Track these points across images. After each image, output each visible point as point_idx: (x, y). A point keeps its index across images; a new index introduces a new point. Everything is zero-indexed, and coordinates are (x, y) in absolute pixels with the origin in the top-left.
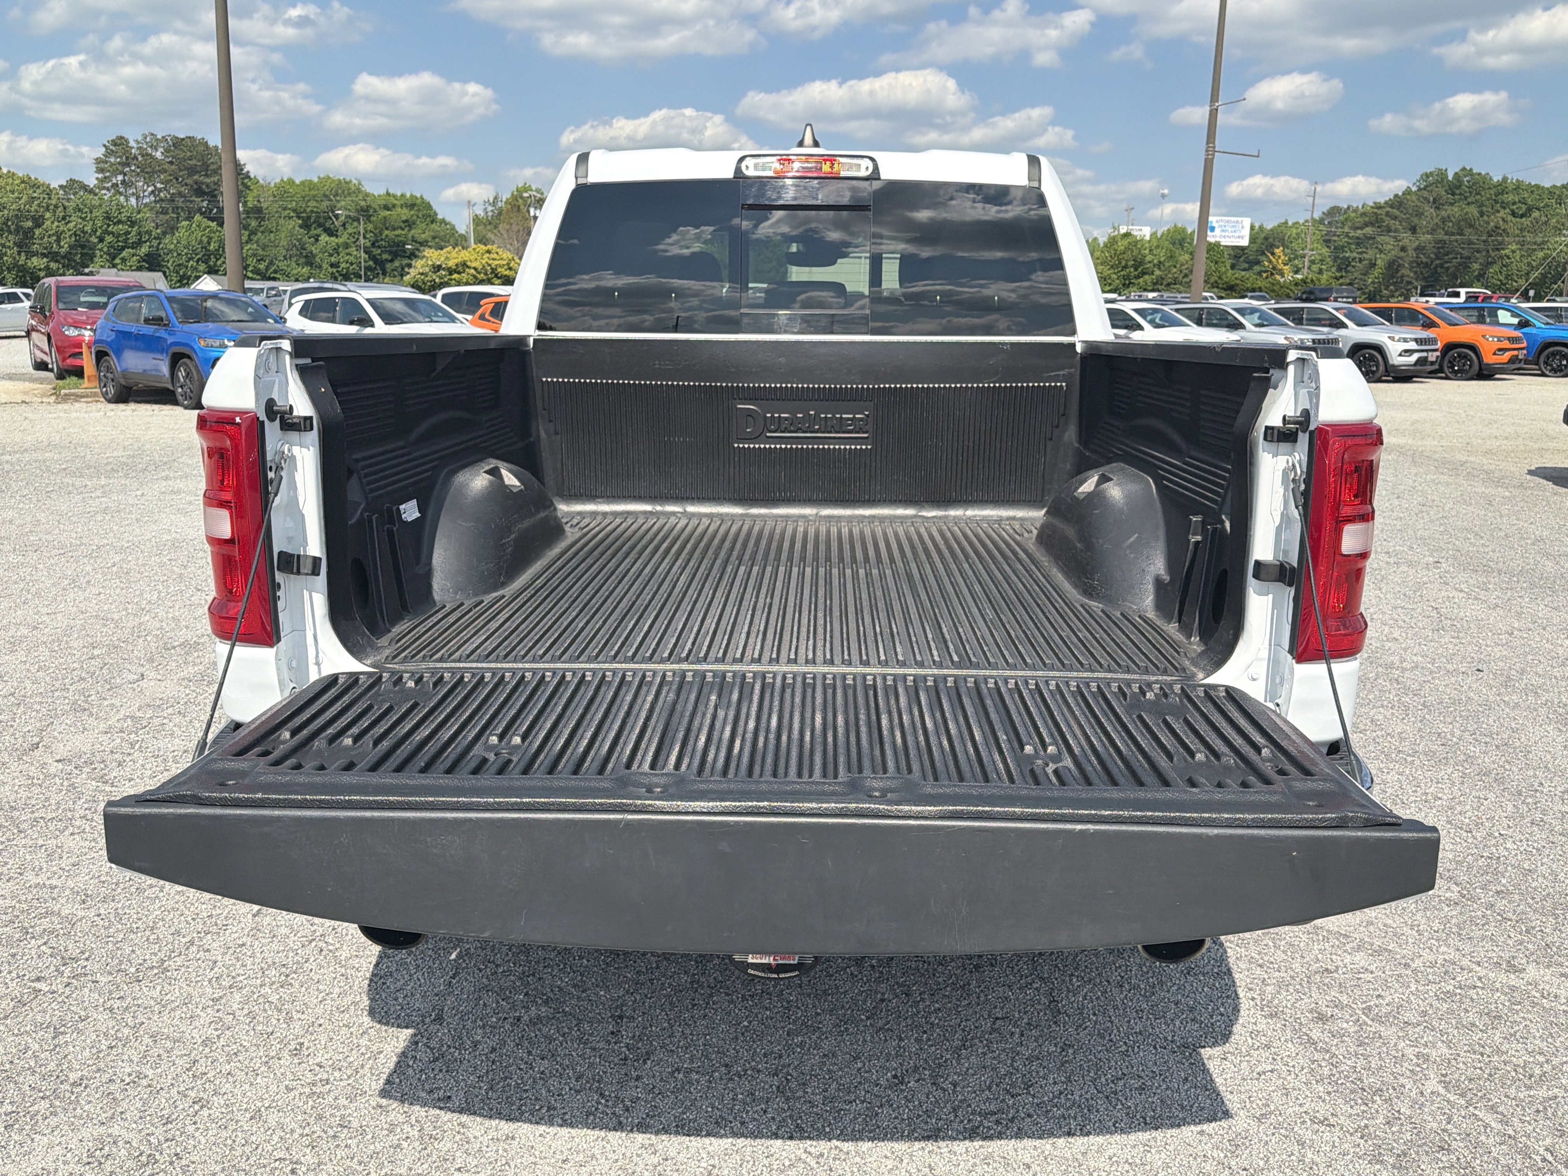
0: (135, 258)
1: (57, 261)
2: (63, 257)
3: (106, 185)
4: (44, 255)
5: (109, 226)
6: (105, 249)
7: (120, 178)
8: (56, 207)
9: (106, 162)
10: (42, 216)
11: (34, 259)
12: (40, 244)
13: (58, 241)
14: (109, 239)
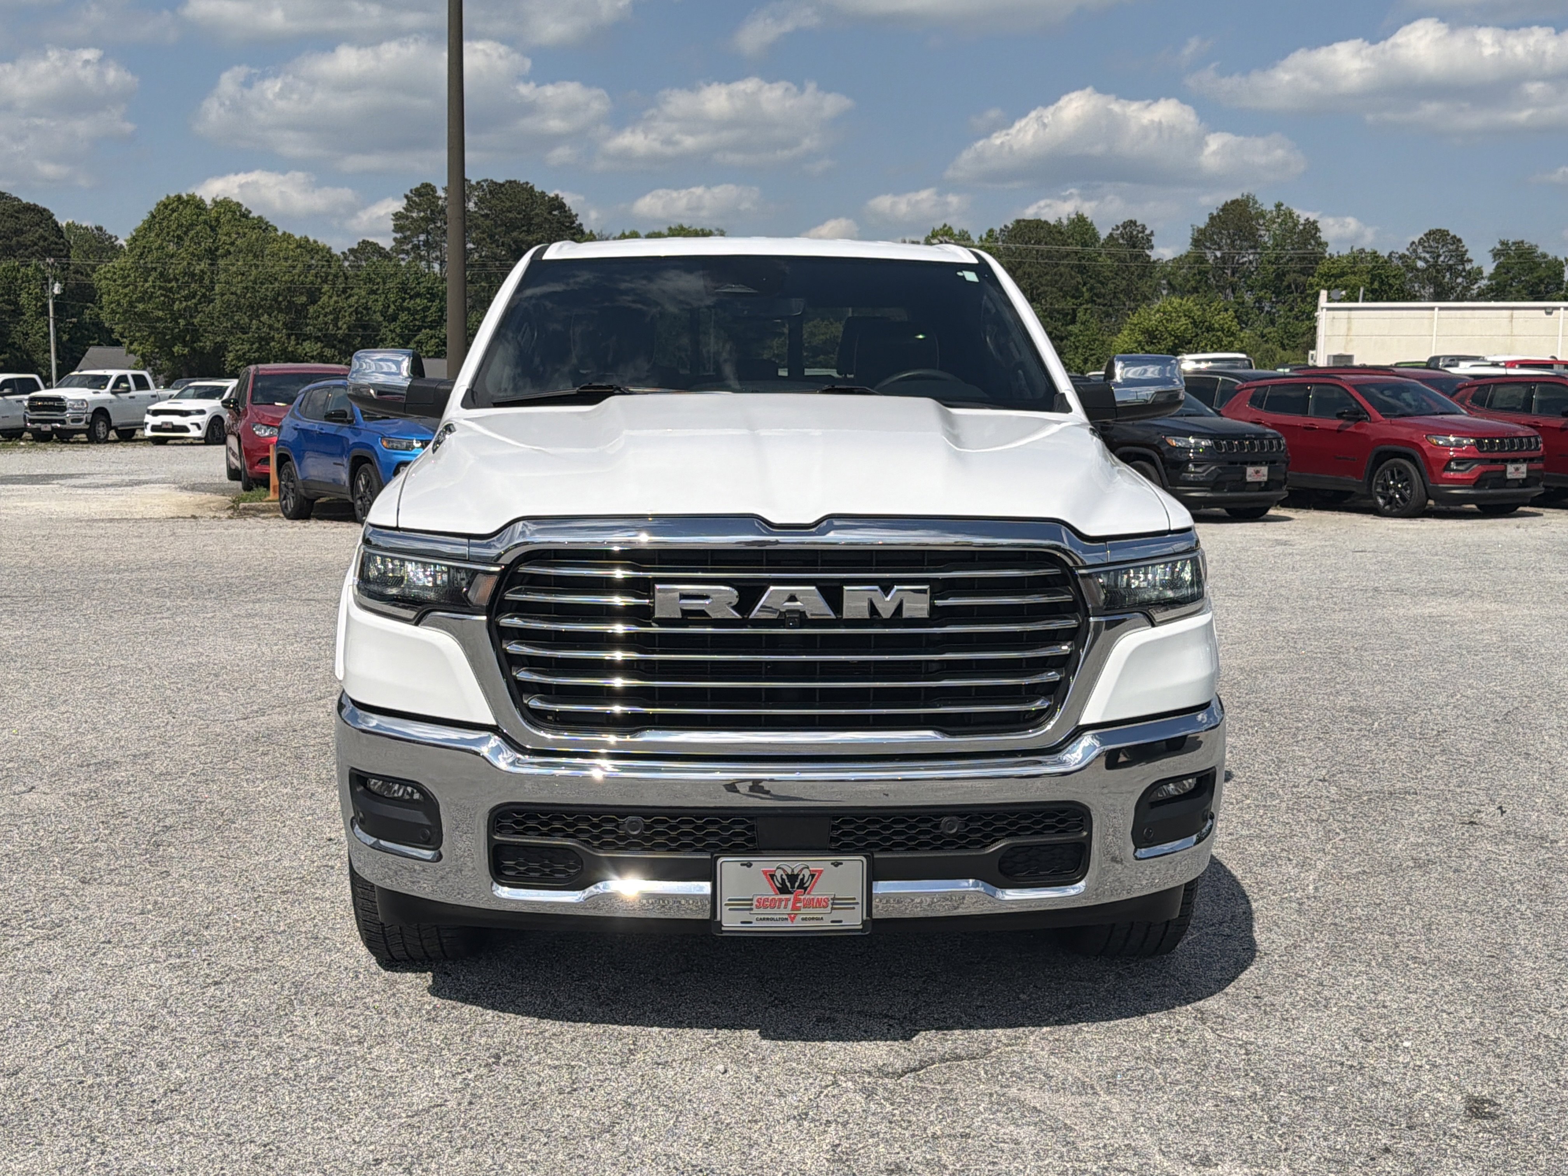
0: (433, 341)
1: (334, 347)
2: (340, 341)
3: (405, 247)
4: (318, 339)
5: (404, 300)
6: (398, 330)
7: (422, 237)
8: (336, 276)
9: (407, 218)
10: (319, 290)
11: (307, 344)
12: (314, 326)
13: (336, 320)
14: (403, 316)
